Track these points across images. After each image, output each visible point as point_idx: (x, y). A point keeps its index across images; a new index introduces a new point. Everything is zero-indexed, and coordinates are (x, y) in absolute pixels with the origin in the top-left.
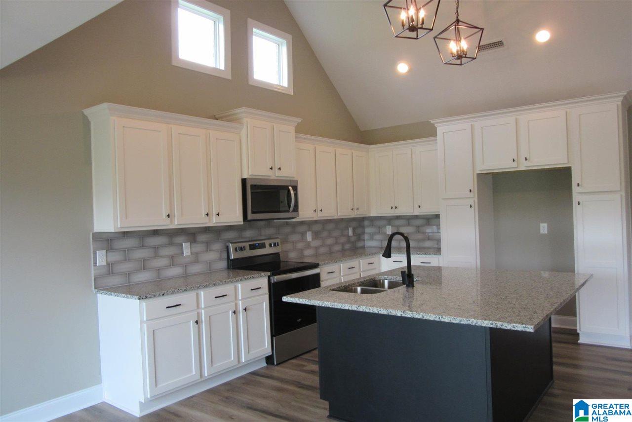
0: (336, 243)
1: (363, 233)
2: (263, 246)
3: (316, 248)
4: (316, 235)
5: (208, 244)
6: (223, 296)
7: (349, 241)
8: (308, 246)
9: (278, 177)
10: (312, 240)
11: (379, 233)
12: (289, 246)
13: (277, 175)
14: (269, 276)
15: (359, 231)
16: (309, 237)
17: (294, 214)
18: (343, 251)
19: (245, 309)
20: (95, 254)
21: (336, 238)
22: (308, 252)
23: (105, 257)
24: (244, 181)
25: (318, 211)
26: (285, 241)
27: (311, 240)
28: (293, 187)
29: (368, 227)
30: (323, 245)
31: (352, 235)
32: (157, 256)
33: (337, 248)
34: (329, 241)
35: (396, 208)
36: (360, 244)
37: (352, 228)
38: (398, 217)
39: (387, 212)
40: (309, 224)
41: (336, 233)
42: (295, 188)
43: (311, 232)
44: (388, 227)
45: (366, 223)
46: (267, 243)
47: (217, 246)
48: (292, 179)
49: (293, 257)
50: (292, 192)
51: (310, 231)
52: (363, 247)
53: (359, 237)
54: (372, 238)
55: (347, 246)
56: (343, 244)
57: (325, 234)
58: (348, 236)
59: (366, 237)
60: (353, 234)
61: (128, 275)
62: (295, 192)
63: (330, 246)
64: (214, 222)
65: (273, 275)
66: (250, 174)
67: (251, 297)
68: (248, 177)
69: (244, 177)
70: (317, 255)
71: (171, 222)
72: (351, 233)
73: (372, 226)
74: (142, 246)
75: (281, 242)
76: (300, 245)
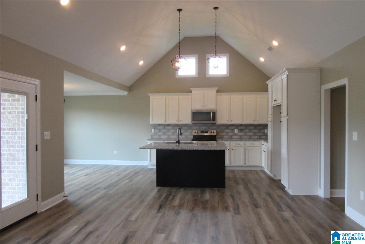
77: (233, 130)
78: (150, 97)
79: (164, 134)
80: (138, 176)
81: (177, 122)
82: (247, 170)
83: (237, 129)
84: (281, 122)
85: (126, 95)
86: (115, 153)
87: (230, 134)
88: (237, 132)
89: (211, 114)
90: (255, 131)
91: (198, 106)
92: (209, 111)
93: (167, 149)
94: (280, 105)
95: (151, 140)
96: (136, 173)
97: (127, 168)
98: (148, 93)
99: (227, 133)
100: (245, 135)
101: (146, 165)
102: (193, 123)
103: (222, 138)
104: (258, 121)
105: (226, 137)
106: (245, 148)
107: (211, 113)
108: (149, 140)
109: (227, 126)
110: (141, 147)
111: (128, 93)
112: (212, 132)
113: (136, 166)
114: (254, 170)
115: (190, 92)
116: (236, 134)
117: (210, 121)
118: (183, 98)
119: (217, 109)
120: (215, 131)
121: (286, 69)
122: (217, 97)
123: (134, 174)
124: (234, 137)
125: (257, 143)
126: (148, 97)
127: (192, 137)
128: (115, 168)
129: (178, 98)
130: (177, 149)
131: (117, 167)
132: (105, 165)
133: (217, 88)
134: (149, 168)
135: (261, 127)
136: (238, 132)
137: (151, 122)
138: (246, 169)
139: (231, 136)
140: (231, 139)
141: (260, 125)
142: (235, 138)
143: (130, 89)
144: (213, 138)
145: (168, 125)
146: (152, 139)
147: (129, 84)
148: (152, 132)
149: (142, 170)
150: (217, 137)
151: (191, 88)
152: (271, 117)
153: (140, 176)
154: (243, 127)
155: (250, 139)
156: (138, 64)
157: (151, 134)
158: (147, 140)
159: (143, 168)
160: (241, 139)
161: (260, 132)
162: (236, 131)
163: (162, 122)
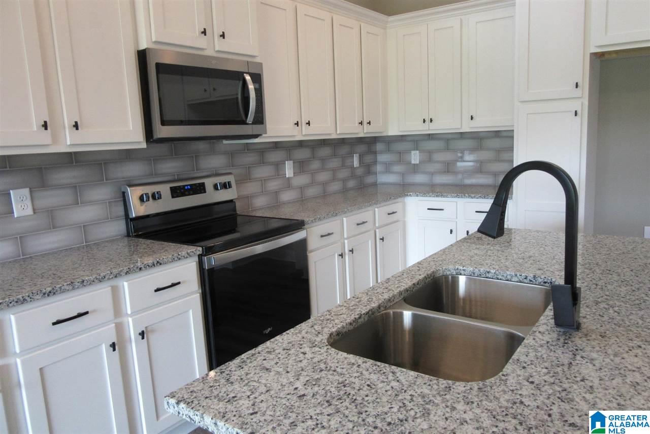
0: (334, 179)
1: (375, 162)
2: (200, 189)
3: (302, 189)
4: (301, 166)
5: (76, 189)
6: (80, 315)
7: (353, 176)
8: (288, 185)
9: (219, 51)
10: (294, 175)
11: (400, 161)
12: (251, 188)
13: (217, 49)
14: (199, 255)
15: (368, 159)
16: (289, 170)
17: (256, 129)
18: (345, 191)
19: (142, 334)
21: (334, 171)
22: (286, 196)
24: (142, 56)
25: (304, 124)
26: (244, 179)
27: (292, 175)
28: (253, 76)
29: (381, 152)
30: (313, 183)
31: (358, 165)
33: (336, 186)
34: (323, 177)
35: (431, 121)
36: (369, 180)
37: (358, 155)
38: (430, 137)
39: (416, 127)
40: (288, 148)
41: (335, 163)
42: (257, 78)
43: (292, 162)
44: (413, 152)
45: (379, 147)
46: (209, 183)
47: (103, 193)
48: (249, 59)
49: (260, 205)
50: (251, 87)
51: (290, 160)
52: (375, 184)
53: (369, 169)
54: (388, 171)
55: (351, 184)
56: (344, 181)
57: (316, 165)
58: (352, 167)
59: (379, 168)
60: (360, 164)
62: (257, 86)
63: (324, 184)
64: (69, 143)
65: (209, 251)
66: (154, 40)
67: (157, 305)
68: (150, 46)
69: (143, 46)
70: (302, 200)
72: (356, 163)
73: (388, 150)
75: (236, 181)
76: (273, 185)
77: (279, 166)
109: (262, 152)
112: (221, 187)
139: (277, 193)
152: (580, 95)
154: (305, 154)
161: (343, 165)
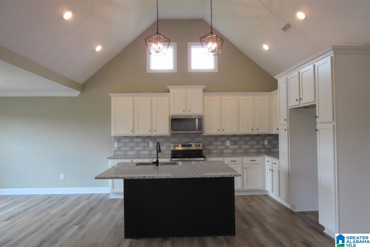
3: (234, 150)
4: (234, 143)
7: (264, 148)
9: (189, 114)
15: (275, 142)
17: (200, 132)
20: (114, 143)
21: (252, 145)
23: (117, 145)
31: (267, 144)
32: (137, 146)
33: (253, 151)
36: (275, 150)
40: (229, 137)
46: (193, 144)
47: (167, 144)
48: (199, 115)
51: (229, 140)
53: (275, 146)
55: (263, 151)
56: (258, 149)
57: (242, 142)
61: (126, 152)
62: (200, 121)
63: (246, 149)
64: (154, 134)
71: (133, 134)
74: (132, 142)
77: (223, 142)
78: (112, 98)
79: (132, 149)
80: (94, 214)
81: (150, 133)
82: (247, 196)
83: (229, 141)
84: (316, 130)
85: (77, 96)
86: (62, 176)
87: (220, 147)
88: (229, 145)
89: (197, 122)
90: (252, 143)
91: (179, 112)
92: (194, 117)
93: (143, 178)
94: (314, 106)
95: (113, 158)
96: (91, 209)
97: (79, 198)
98: (109, 93)
99: (216, 146)
100: (240, 148)
101: (107, 193)
102: (171, 134)
103: (210, 153)
104: (257, 130)
105: (215, 152)
106: (243, 167)
107: (197, 120)
108: (110, 158)
109: (216, 137)
110: (97, 175)
111: (80, 94)
112: (197, 146)
113: (92, 194)
114: (256, 196)
115: (168, 91)
116: (228, 148)
117: (195, 130)
118: (158, 99)
119: (204, 114)
120: (201, 144)
121: (331, 48)
122: (203, 99)
123: (89, 212)
124: (226, 151)
125: (259, 159)
126: (109, 99)
127: (170, 152)
128: (60, 201)
129: (151, 99)
130: (159, 178)
131: (64, 198)
132: (47, 195)
133: (204, 86)
134: (110, 198)
135: (259, 138)
136: (231, 145)
137: (113, 133)
138: (245, 195)
139: (222, 150)
140: (221, 154)
141: (258, 135)
142: (226, 153)
143: (83, 87)
144: (198, 154)
145: (137, 137)
146: (115, 157)
147: (81, 81)
148: (115, 147)
149: (101, 201)
150: (204, 152)
151: (168, 87)
152: (287, 123)
153: (98, 216)
154: (236, 138)
155: (246, 153)
156: (95, 50)
157: (113, 149)
158: (108, 158)
159: (103, 198)
160: (234, 154)
161: (258, 144)
162: (228, 143)
163: (129, 133)
